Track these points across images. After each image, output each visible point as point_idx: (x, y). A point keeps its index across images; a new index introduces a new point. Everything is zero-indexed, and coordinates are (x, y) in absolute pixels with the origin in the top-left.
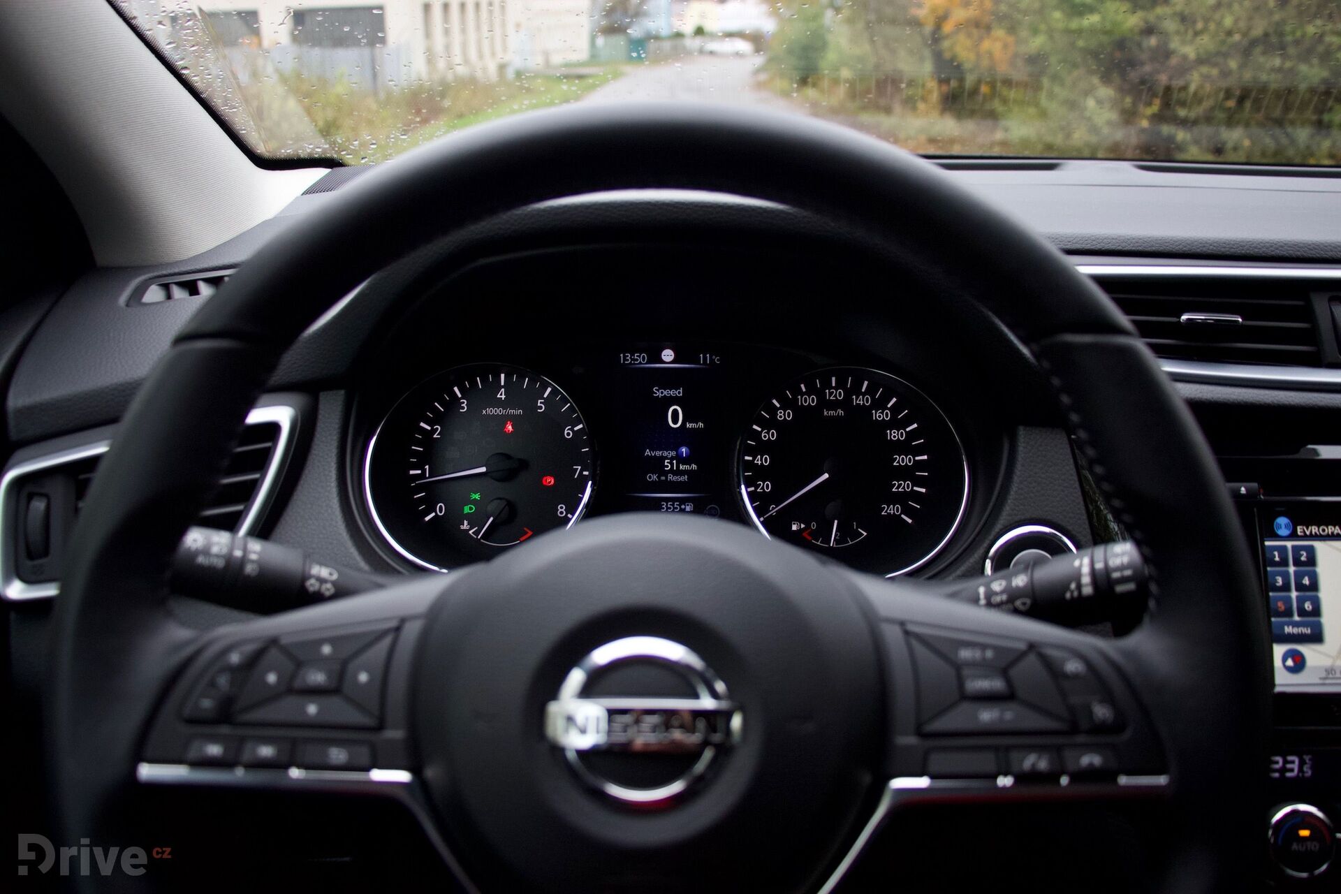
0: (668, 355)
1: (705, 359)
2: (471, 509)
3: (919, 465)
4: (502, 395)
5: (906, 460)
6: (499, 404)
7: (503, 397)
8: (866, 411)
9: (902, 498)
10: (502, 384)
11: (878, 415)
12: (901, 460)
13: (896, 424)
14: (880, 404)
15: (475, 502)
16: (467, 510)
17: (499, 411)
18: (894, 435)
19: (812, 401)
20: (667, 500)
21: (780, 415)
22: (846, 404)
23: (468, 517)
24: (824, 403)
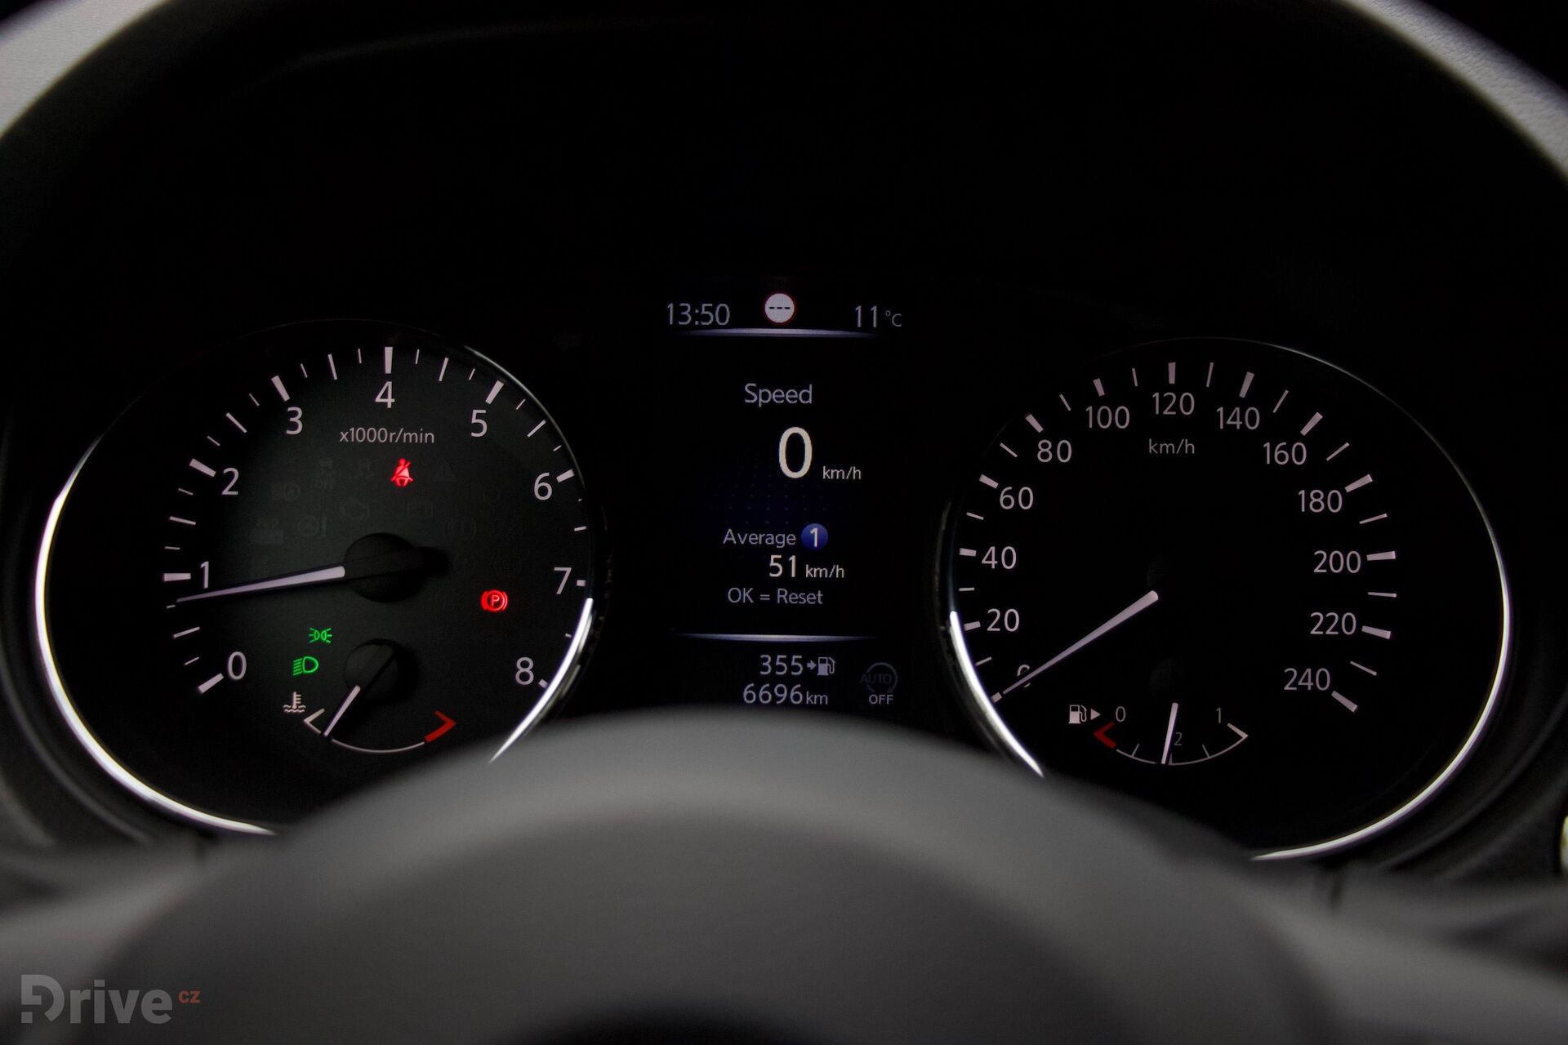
0: (780, 307)
1: (867, 316)
2: (309, 665)
3: (1377, 574)
4: (386, 397)
5: (1345, 561)
6: (380, 416)
7: (390, 401)
8: (1249, 443)
9: (1334, 652)
10: (388, 369)
11: (1277, 454)
12: (1332, 562)
13: (1322, 475)
14: (1284, 428)
15: (318, 649)
16: (299, 667)
17: (379, 435)
18: (1315, 501)
19: (1119, 418)
20: (774, 648)
21: (1044, 452)
22: (1201, 425)
23: (302, 684)
24: (1148, 424)
